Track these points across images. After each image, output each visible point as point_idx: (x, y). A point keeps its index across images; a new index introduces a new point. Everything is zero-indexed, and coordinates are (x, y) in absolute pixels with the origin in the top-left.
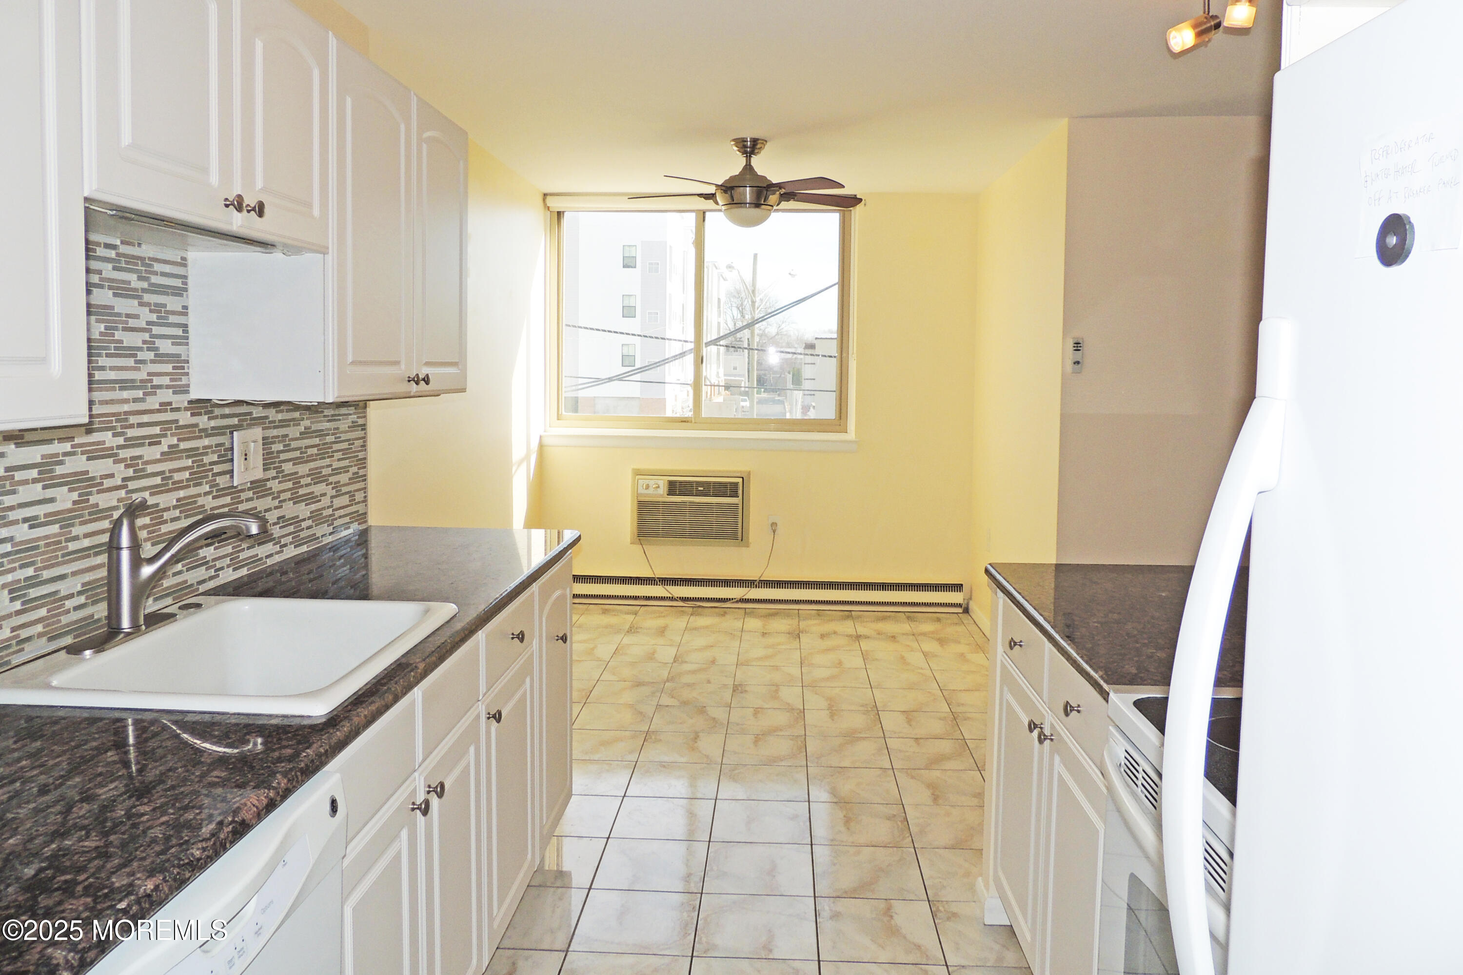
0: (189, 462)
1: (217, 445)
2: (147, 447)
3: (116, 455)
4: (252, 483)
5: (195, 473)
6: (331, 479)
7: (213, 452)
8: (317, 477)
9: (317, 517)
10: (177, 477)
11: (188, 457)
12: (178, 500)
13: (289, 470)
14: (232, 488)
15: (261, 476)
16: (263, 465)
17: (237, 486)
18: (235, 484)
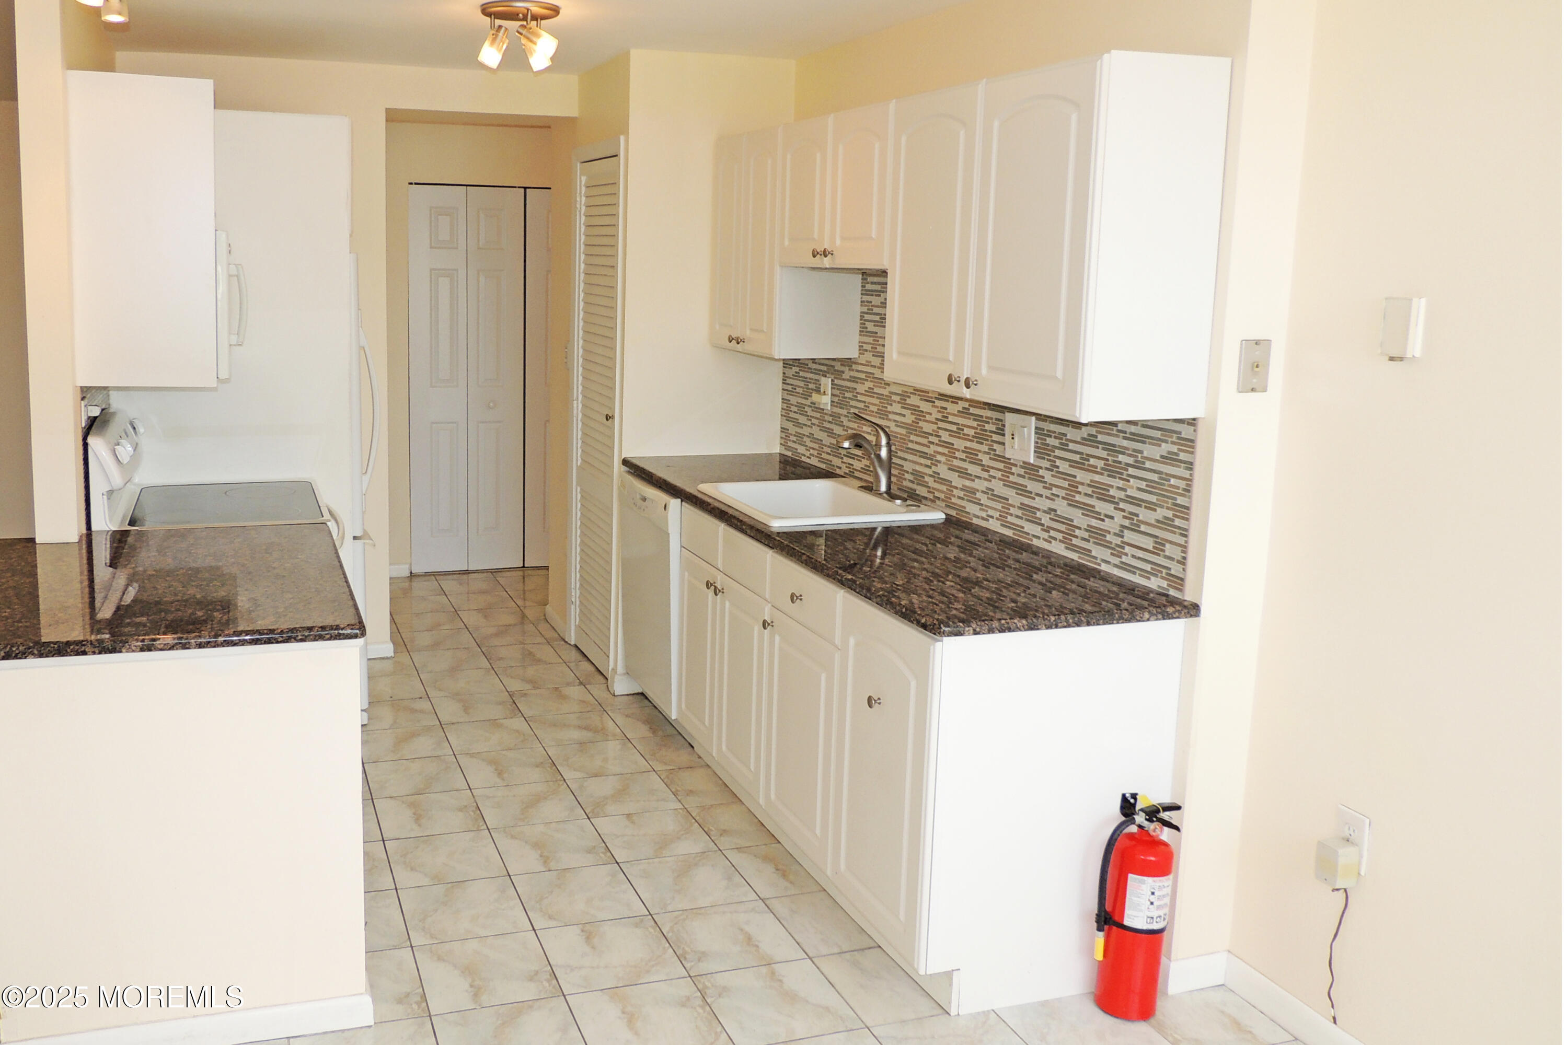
0: (975, 424)
1: (997, 419)
2: (950, 403)
3: (934, 402)
4: (1024, 462)
5: (978, 434)
6: (1122, 505)
7: (993, 424)
8: (1102, 494)
9: (1098, 535)
10: (966, 431)
11: (975, 420)
12: (966, 447)
13: (1064, 468)
14: (1004, 457)
15: (1032, 461)
16: (1035, 452)
17: (1010, 459)
18: (1007, 456)
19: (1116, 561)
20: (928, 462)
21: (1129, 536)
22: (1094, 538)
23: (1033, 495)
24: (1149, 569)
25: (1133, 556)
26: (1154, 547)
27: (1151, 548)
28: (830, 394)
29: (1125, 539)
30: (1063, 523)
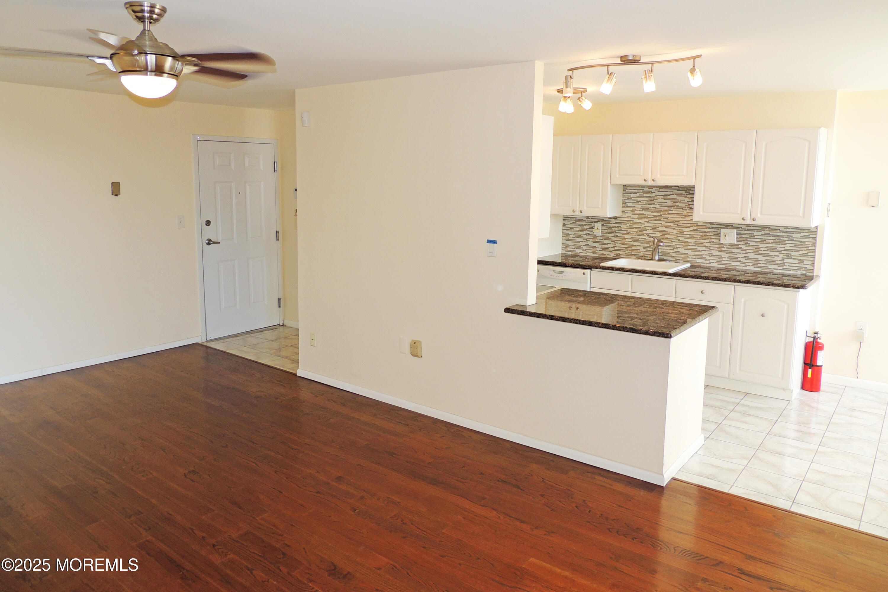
0: (701, 234)
1: (714, 232)
4: (730, 244)
5: (703, 237)
7: (712, 233)
8: (772, 250)
9: (770, 262)
10: (696, 236)
12: (695, 242)
13: (752, 244)
14: (720, 243)
15: (735, 243)
16: (736, 240)
17: (722, 243)
18: (721, 243)
19: (781, 268)
20: (672, 248)
21: (786, 260)
22: (768, 263)
23: (736, 253)
24: (797, 269)
25: (788, 266)
26: (798, 262)
27: (798, 263)
28: (601, 229)
29: (785, 261)
30: (753, 260)
